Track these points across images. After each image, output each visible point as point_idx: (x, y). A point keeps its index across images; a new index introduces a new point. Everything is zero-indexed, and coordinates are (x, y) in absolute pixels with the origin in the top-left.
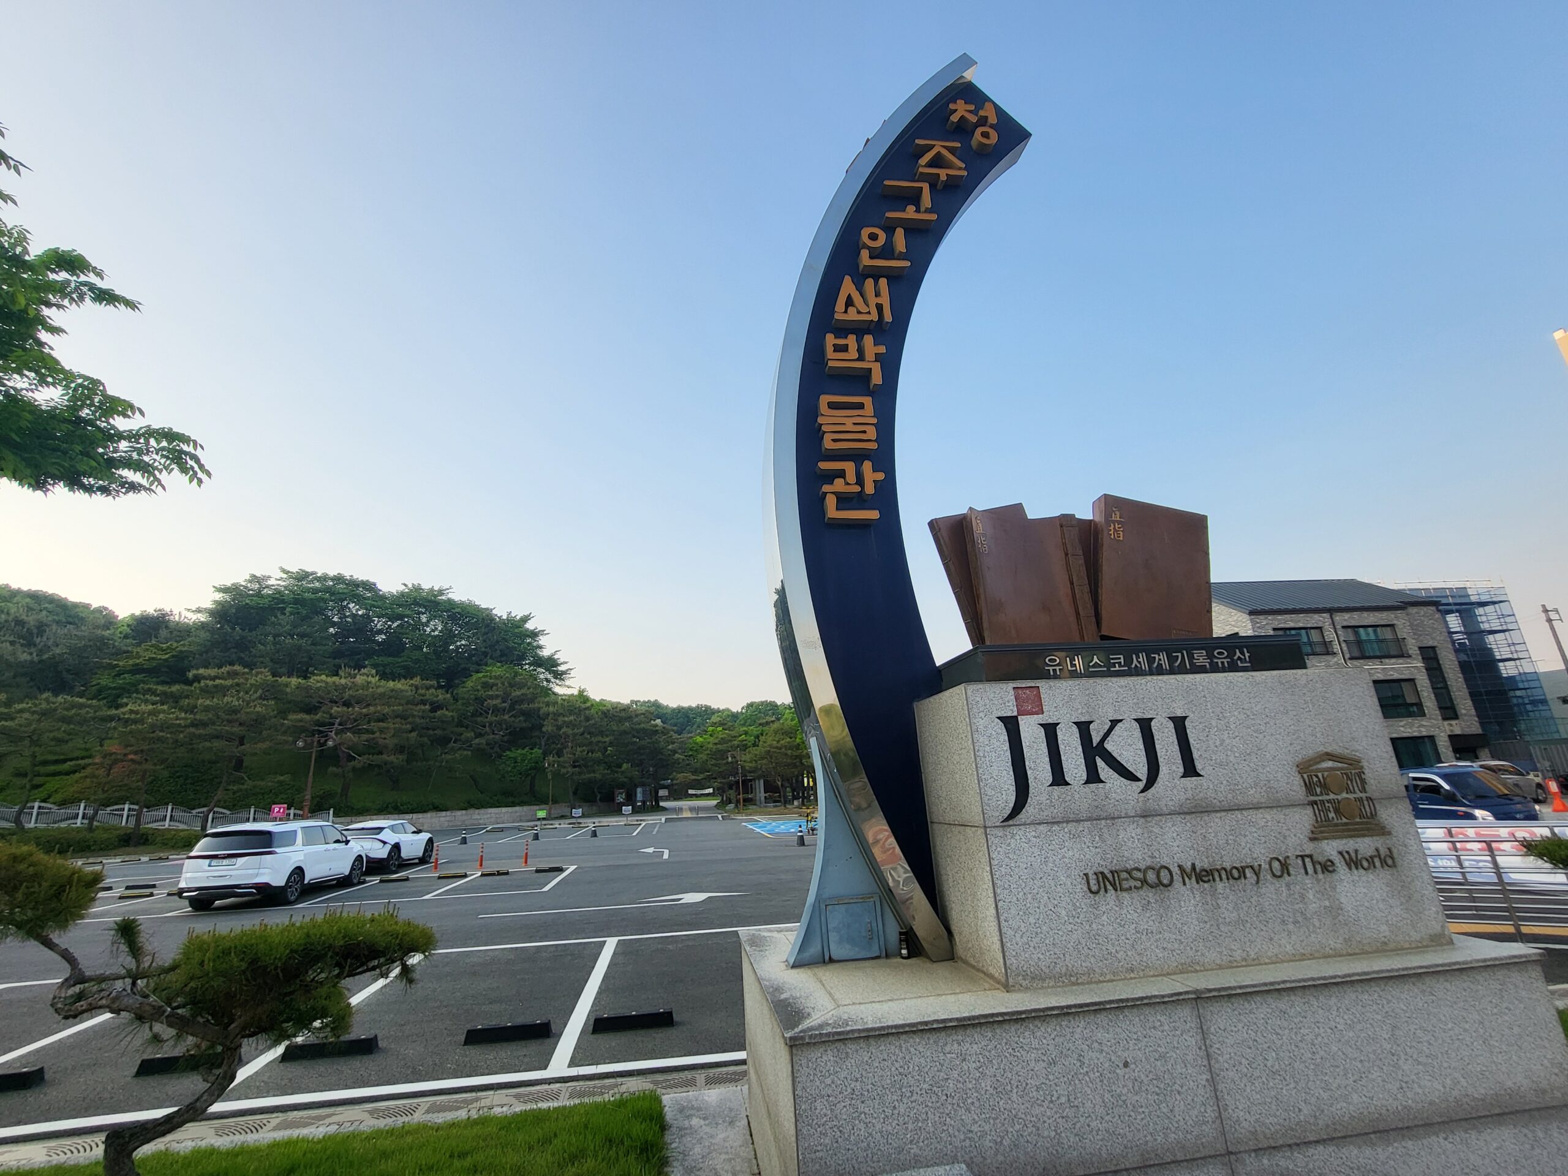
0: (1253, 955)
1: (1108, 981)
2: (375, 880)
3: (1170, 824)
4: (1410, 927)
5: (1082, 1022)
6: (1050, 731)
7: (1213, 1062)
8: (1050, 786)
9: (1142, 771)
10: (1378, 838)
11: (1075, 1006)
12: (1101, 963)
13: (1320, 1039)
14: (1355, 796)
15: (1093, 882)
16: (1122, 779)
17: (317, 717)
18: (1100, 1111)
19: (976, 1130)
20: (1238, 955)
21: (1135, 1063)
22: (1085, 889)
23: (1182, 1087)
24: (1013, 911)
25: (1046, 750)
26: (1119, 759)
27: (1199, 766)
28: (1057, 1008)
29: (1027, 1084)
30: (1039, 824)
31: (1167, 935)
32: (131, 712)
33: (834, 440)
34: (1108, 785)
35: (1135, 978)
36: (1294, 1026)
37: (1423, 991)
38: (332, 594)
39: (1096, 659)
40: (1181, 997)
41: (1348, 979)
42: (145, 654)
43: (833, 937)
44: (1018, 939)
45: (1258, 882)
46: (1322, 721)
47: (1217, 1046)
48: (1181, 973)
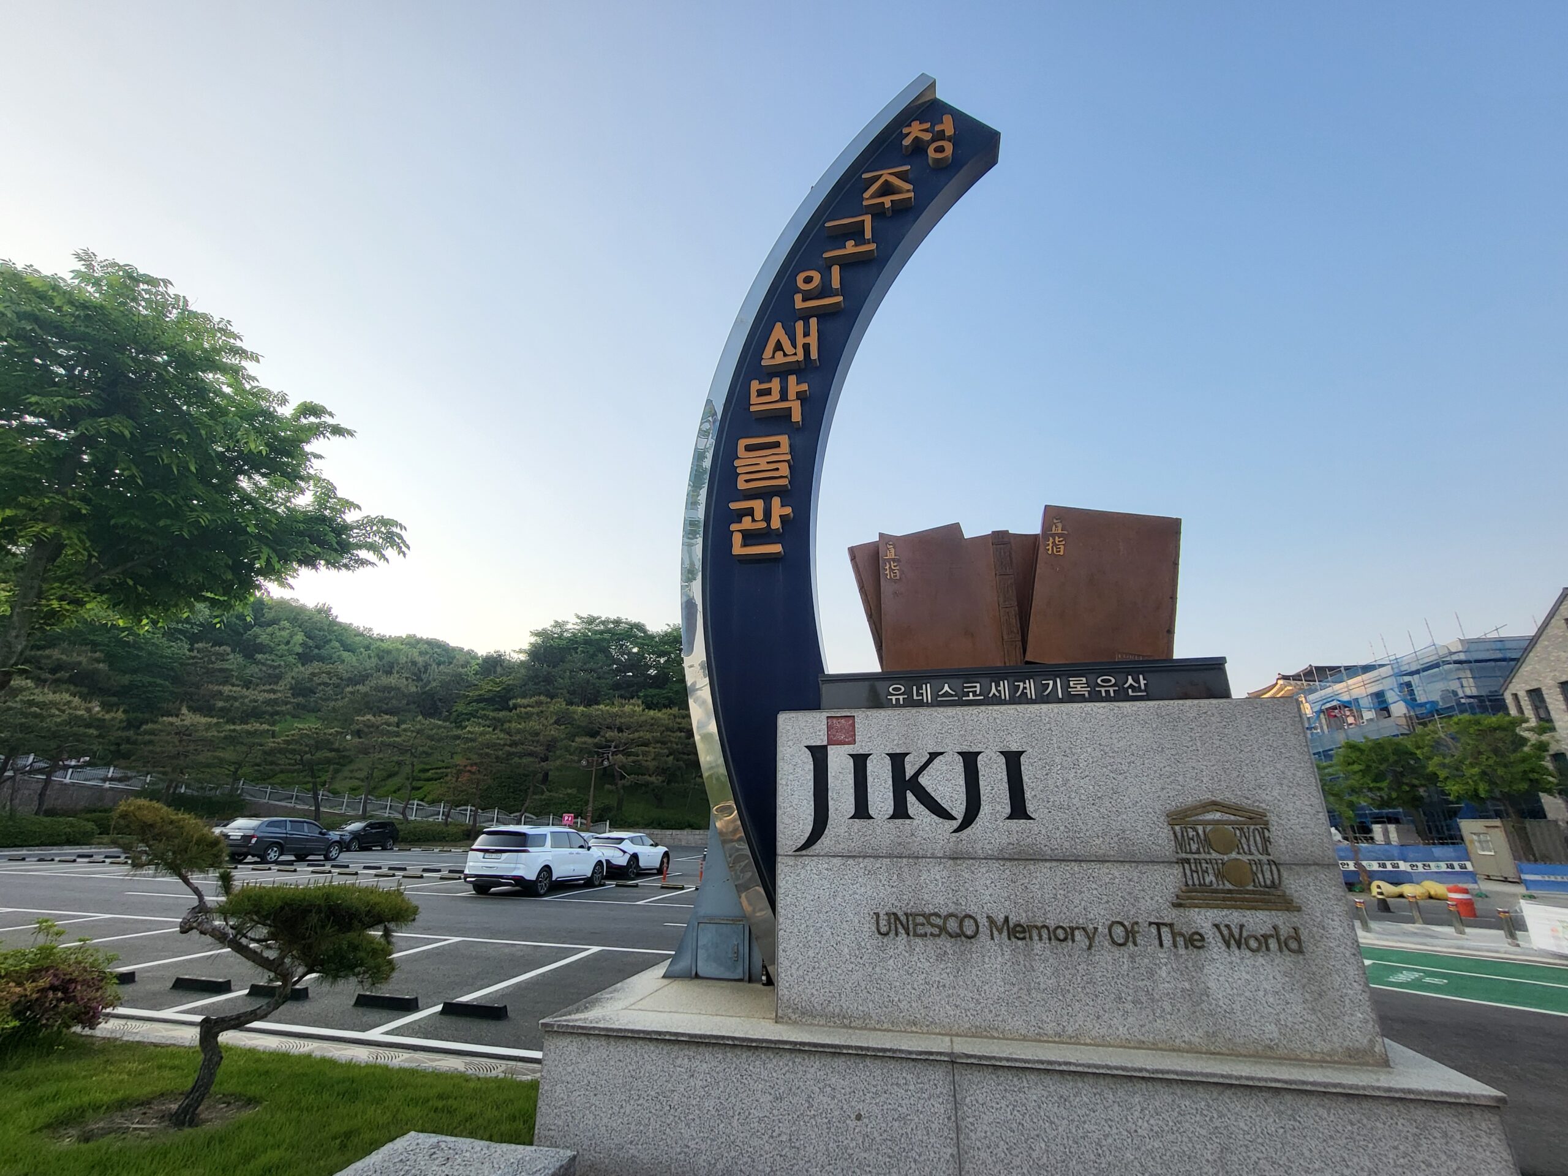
0: (1070, 1031)
1: (885, 1030)
2: (611, 884)
3: (984, 870)
4: (1314, 1033)
5: (817, 1063)
6: (860, 762)
7: (962, 1138)
8: (851, 818)
9: (958, 809)
10: (1279, 913)
11: (809, 1044)
12: (880, 1010)
13: (1110, 1140)
14: (1250, 857)
15: (883, 923)
16: (934, 816)
17: (596, 740)
18: (822, 1159)
19: (692, 1146)
20: (1050, 1028)
21: (869, 1118)
22: (874, 929)
23: (920, 1156)
24: (793, 942)
25: (852, 782)
26: (933, 794)
27: (1030, 808)
28: (790, 1043)
29: (750, 1114)
30: (834, 856)
31: (962, 992)
32: (469, 732)
33: (747, 481)
34: (915, 822)
35: (917, 1032)
36: (1077, 1118)
37: (1280, 1113)
38: (613, 634)
39: (946, 688)
40: (931, 1058)
41: (1160, 1076)
42: (487, 687)
43: (701, 953)
44: (793, 971)
45: (1090, 947)
46: (1213, 762)
47: (971, 1120)
48: (973, 1036)
